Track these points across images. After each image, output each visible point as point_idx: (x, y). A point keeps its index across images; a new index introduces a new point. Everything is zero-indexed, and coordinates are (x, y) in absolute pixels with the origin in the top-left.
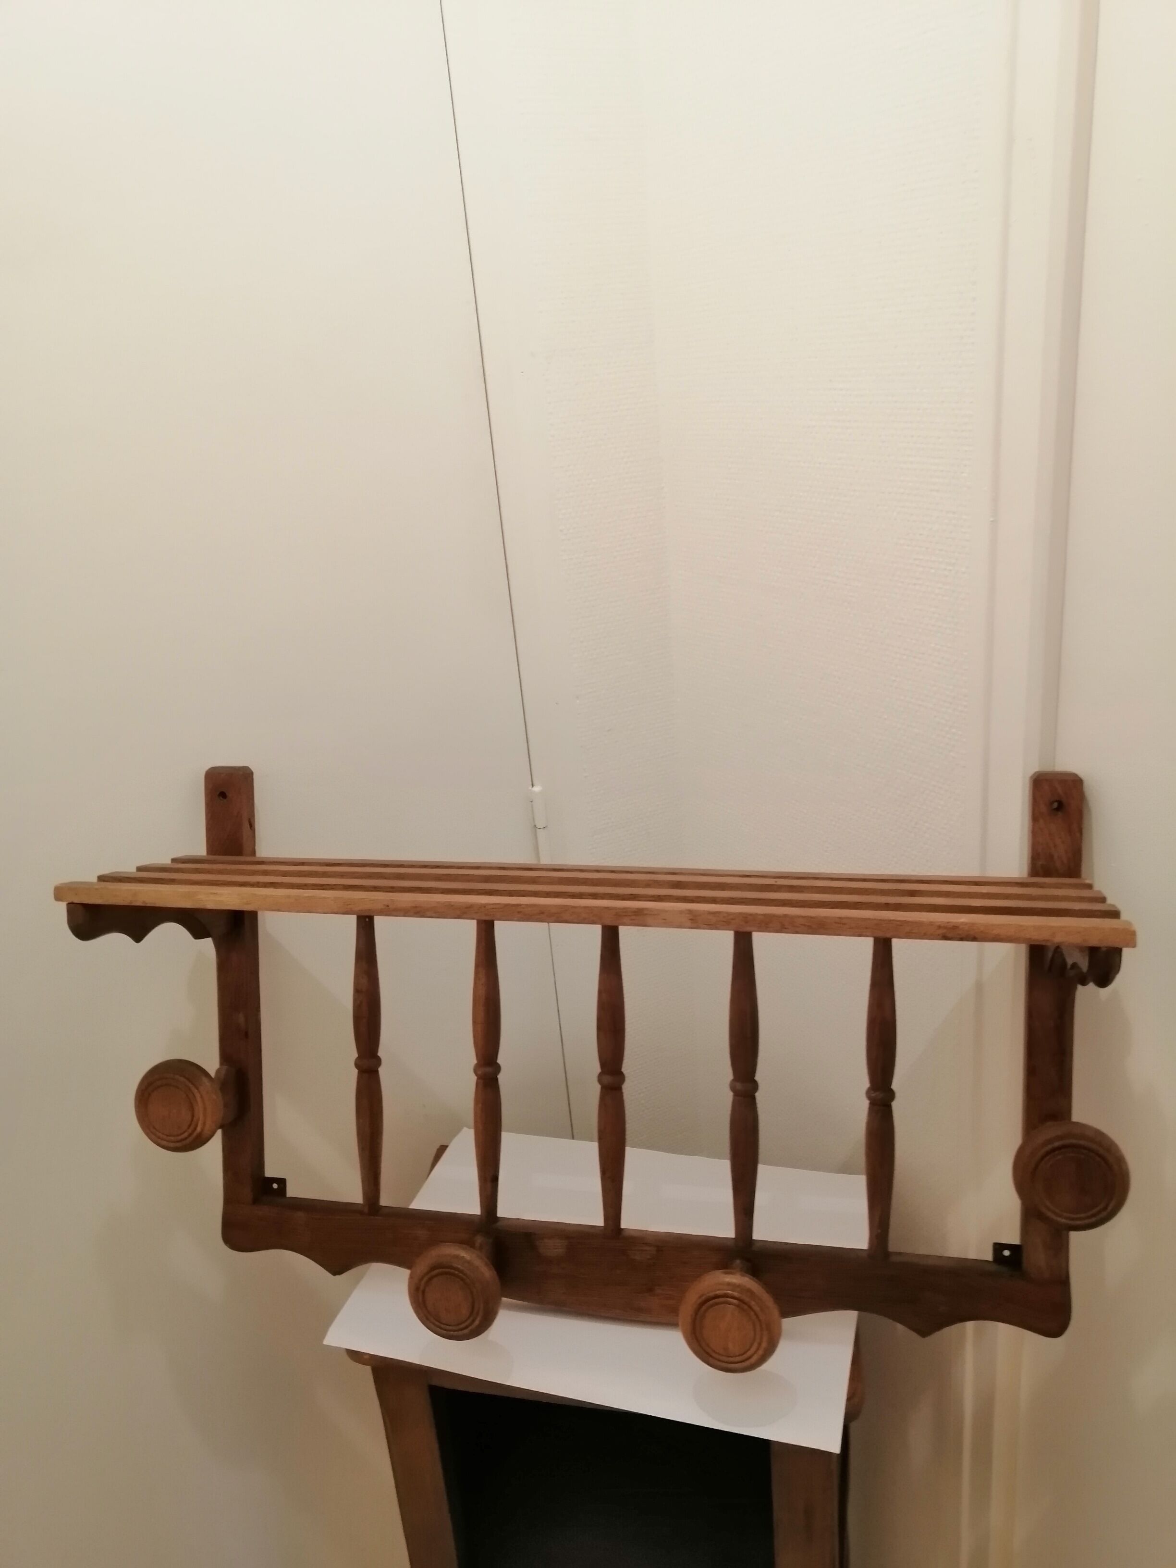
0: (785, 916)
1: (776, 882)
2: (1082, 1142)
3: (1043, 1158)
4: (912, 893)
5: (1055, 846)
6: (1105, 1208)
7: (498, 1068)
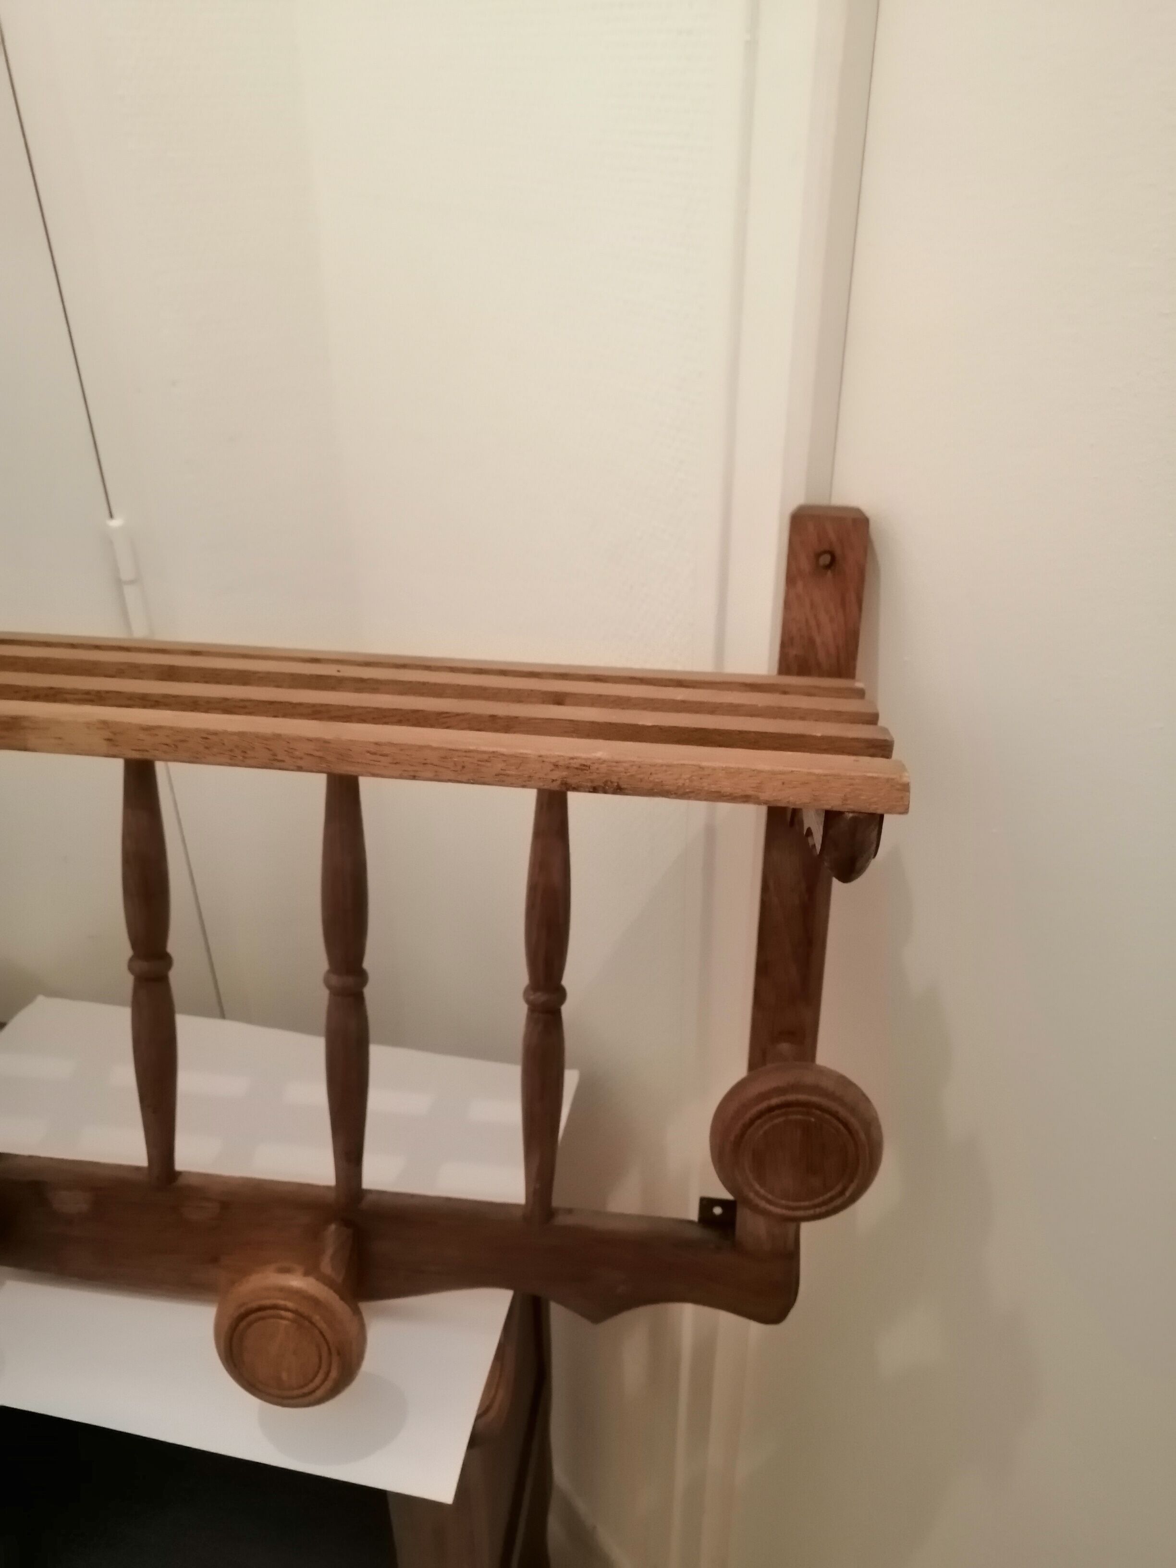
2: (815, 1099)
3: (753, 1120)
5: (818, 625)
6: (842, 1193)
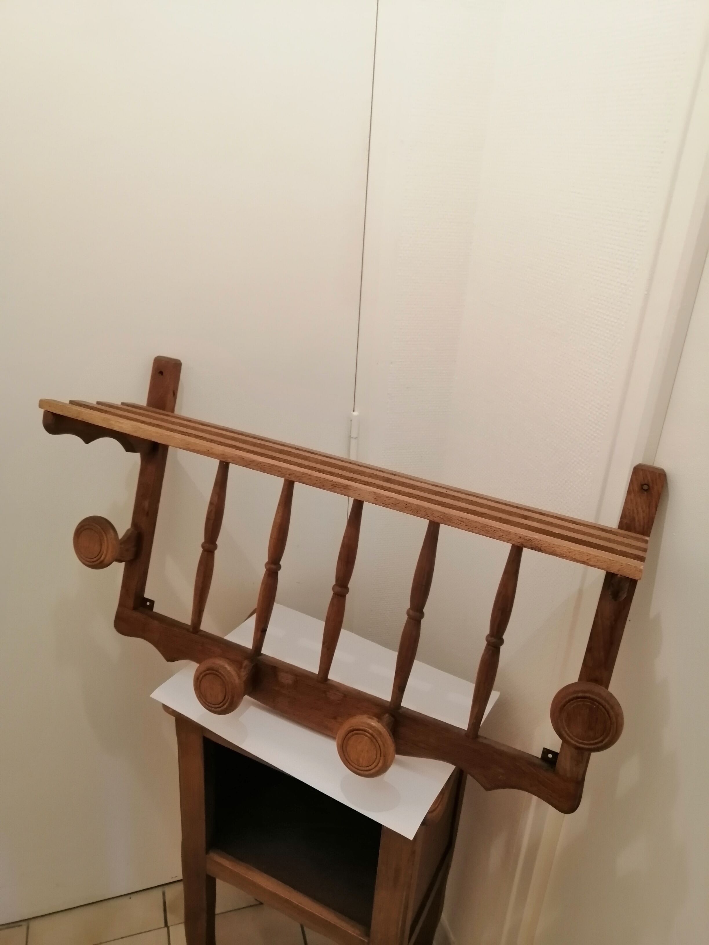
0: (430, 509)
1: (447, 492)
2: (597, 698)
3: (570, 701)
4: (526, 517)
5: (638, 513)
6: (602, 741)
7: (279, 567)
